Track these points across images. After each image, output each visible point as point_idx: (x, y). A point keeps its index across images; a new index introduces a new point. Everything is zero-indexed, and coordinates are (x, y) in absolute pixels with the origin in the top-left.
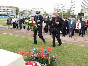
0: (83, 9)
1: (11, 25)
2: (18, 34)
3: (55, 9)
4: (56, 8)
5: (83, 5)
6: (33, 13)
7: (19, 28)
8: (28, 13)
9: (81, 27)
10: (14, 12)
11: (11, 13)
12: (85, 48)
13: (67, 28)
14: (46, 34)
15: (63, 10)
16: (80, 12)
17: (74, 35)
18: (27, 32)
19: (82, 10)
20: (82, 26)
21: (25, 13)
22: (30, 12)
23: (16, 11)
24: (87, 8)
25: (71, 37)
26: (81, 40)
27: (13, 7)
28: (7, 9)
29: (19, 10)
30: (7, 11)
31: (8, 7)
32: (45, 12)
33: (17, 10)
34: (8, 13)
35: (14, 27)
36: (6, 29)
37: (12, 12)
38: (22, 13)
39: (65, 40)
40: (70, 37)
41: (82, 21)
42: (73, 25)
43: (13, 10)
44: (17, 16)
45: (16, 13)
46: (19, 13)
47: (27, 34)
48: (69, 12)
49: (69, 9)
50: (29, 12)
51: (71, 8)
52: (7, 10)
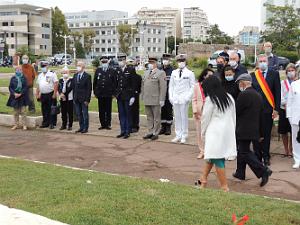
1: (32, 107)
2: (73, 158)
3: (270, 8)
6: (147, 36)
7: (76, 125)
8: (117, 36)
10: (38, 36)
11: (26, 39)
21: (100, 37)
22: (127, 34)
23: (49, 31)
28: (5, 24)
30: (5, 35)
31: (8, 13)
32: (215, 30)
34: (10, 41)
35: (49, 121)
36: (6, 131)
37: (30, 37)
38: (82, 41)
43: (37, 24)
44: (58, 57)
45: (49, 42)
46: (69, 42)
47: (123, 158)
50: (121, 32)
52: (5, 28)
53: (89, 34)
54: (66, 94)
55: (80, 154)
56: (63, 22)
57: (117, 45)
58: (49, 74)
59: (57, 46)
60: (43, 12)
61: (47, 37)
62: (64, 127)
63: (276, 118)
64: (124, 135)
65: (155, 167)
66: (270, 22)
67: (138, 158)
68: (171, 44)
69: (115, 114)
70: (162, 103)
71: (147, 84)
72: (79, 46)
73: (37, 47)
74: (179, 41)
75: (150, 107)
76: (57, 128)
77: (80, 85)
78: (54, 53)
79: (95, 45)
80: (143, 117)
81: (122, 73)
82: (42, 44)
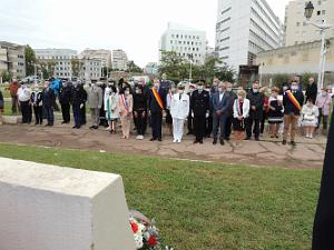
0: (255, 51)
3: (164, 52)
4: (169, 49)
5: (254, 40)
6: (90, 66)
7: (45, 121)
8: (70, 66)
9: (251, 110)
10: (15, 64)
11: (5, 67)
12: (264, 171)
13: (207, 115)
14: (141, 137)
15: (190, 56)
16: (245, 63)
17: (231, 136)
18: (73, 134)
19: (252, 56)
20: (254, 107)
21: (58, 66)
22: (77, 65)
23: (23, 61)
24: (266, 48)
25: (222, 143)
26: (253, 152)
27: (11, 45)
29: (37, 55)
33: (29, 55)
37: (9, 64)
38: (47, 68)
39: (204, 153)
40: (218, 144)
41: (255, 91)
42: (225, 104)
43: (14, 55)
44: (31, 78)
45: (23, 68)
46: (38, 69)
47: (76, 140)
48: (211, 61)
49: (210, 51)
51: (217, 49)
53: (52, 64)
54: (38, 103)
55: (49, 139)
56: (32, 54)
57: (70, 71)
58: (26, 89)
59: (30, 71)
60: (19, 48)
61: (22, 64)
62: (37, 123)
63: (165, 115)
64: (77, 126)
65: (97, 144)
66: (164, 60)
67: (87, 140)
68: (105, 71)
69: (72, 114)
70: (100, 107)
71: (91, 96)
72: (45, 72)
73: (15, 71)
74: (111, 70)
75: (93, 110)
76: (33, 123)
77: (47, 97)
78: (27, 75)
79: (56, 71)
80: (88, 115)
81: (75, 89)
82: (18, 69)
